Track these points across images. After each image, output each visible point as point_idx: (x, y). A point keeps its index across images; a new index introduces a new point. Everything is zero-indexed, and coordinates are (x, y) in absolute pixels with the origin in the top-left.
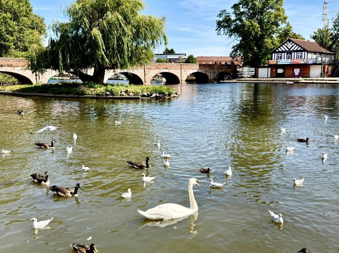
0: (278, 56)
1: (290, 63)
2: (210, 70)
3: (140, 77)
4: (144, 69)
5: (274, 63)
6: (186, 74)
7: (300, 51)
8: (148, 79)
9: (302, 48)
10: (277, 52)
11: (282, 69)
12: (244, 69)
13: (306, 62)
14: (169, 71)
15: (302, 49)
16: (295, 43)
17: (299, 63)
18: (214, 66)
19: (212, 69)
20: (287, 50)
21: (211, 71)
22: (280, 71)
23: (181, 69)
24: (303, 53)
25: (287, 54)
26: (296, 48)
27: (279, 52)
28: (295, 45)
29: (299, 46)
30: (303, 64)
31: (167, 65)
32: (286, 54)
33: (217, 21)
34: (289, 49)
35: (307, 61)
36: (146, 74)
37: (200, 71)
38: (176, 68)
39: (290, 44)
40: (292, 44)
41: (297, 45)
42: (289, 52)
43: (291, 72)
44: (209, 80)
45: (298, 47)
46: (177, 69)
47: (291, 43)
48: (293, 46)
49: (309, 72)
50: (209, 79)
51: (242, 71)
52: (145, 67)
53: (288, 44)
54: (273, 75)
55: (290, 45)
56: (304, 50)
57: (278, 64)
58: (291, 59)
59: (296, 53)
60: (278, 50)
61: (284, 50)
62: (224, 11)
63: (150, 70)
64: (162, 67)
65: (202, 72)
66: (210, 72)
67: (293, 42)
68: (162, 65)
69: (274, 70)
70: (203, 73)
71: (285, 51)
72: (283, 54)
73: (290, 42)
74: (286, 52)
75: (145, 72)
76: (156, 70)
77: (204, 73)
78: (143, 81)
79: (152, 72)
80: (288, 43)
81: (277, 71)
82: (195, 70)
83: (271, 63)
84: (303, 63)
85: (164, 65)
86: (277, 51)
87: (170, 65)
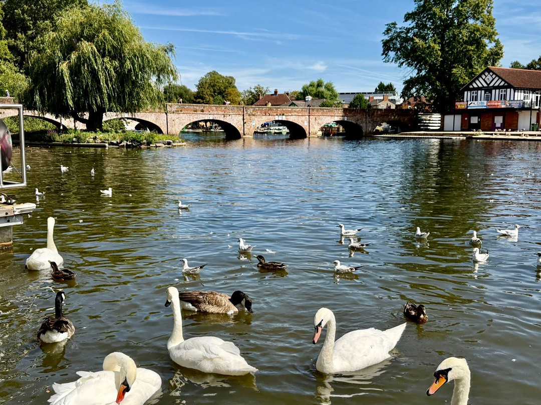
0: (472, 95)
1: (485, 107)
2: (366, 118)
3: (236, 127)
4: (243, 115)
5: (463, 107)
6: (318, 123)
7: (503, 87)
8: (249, 129)
9: (506, 82)
10: (471, 90)
11: (477, 117)
12: (433, 116)
13: (508, 105)
14: (287, 119)
15: (506, 84)
16: (497, 75)
17: (499, 107)
18: (374, 112)
19: (369, 116)
20: (485, 85)
21: (369, 119)
22: (474, 120)
23: (309, 116)
24: (509, 90)
25: (485, 93)
26: (497, 82)
27: (474, 89)
28: (497, 78)
29: (503, 80)
30: (504, 108)
31: (284, 109)
32: (483, 92)
33: (383, 40)
34: (488, 85)
35: (510, 104)
36: (245, 123)
37: (346, 119)
38: (300, 114)
39: (489, 76)
40: (492, 76)
41: (500, 78)
42: (488, 89)
43: (490, 123)
44: (364, 134)
45: (500, 80)
46: (303, 116)
47: (491, 74)
48: (493, 79)
49: (516, 122)
50: (363, 132)
51: (429, 120)
52: (245, 112)
53: (486, 76)
54: (465, 126)
55: (489, 78)
56: (509, 86)
57: (468, 108)
58: (491, 100)
59: (497, 91)
60: (473, 86)
61: (480, 85)
62: (392, 24)
63: (253, 117)
64: (275, 113)
65: (350, 121)
66: (366, 120)
67: (494, 73)
68: (275, 109)
69: (466, 119)
70: (352, 123)
71: (481, 88)
72: (479, 92)
73: (489, 73)
74: (483, 90)
75: (244, 119)
76: (264, 117)
77: (354, 122)
78: (241, 132)
79: (256, 119)
80: (486, 74)
81: (469, 120)
82: (336, 117)
83: (459, 107)
84: (503, 106)
85: (279, 109)
86: (471, 87)
87: (290, 109)
